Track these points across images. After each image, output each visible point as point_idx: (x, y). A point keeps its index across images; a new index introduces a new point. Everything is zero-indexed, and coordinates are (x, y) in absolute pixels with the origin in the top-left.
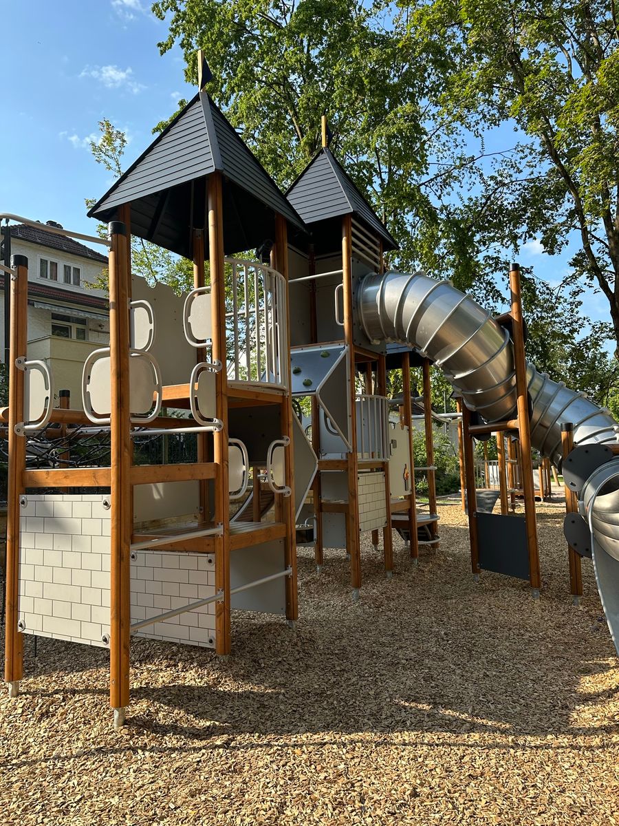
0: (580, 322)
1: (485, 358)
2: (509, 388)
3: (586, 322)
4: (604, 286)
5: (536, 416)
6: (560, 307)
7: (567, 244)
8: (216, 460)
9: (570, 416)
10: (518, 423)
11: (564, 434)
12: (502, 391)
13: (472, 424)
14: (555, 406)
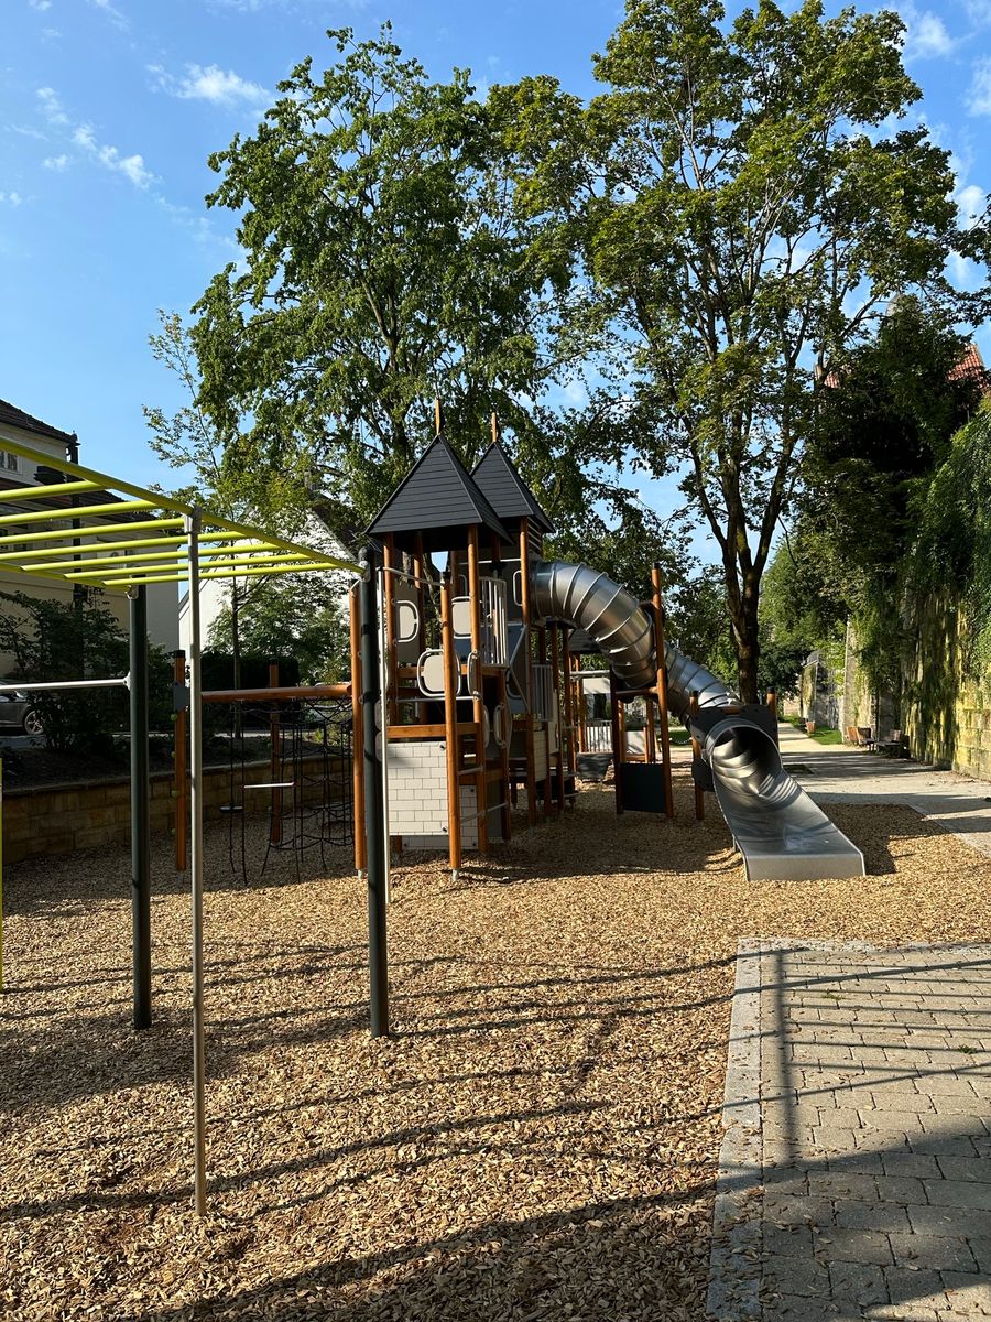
0: (690, 562)
1: (634, 638)
2: (650, 661)
3: (696, 563)
4: (717, 530)
5: (671, 684)
6: (669, 542)
7: (678, 470)
8: (476, 720)
9: (695, 685)
10: (658, 689)
11: (692, 699)
12: (645, 664)
13: (618, 690)
14: (684, 677)
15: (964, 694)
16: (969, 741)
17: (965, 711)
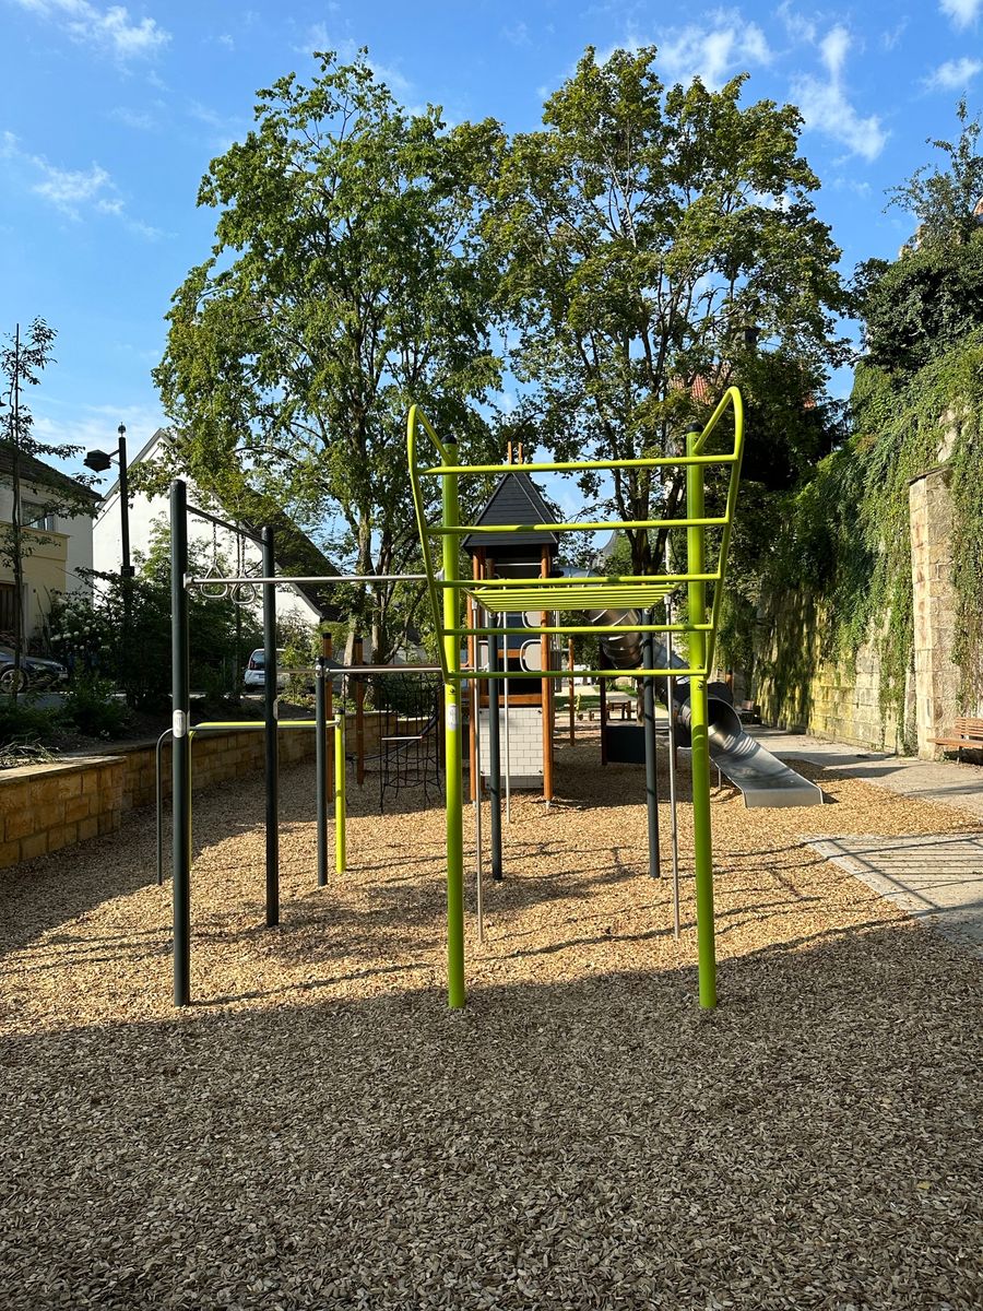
15: (821, 674)
16: (825, 711)
17: (823, 688)
